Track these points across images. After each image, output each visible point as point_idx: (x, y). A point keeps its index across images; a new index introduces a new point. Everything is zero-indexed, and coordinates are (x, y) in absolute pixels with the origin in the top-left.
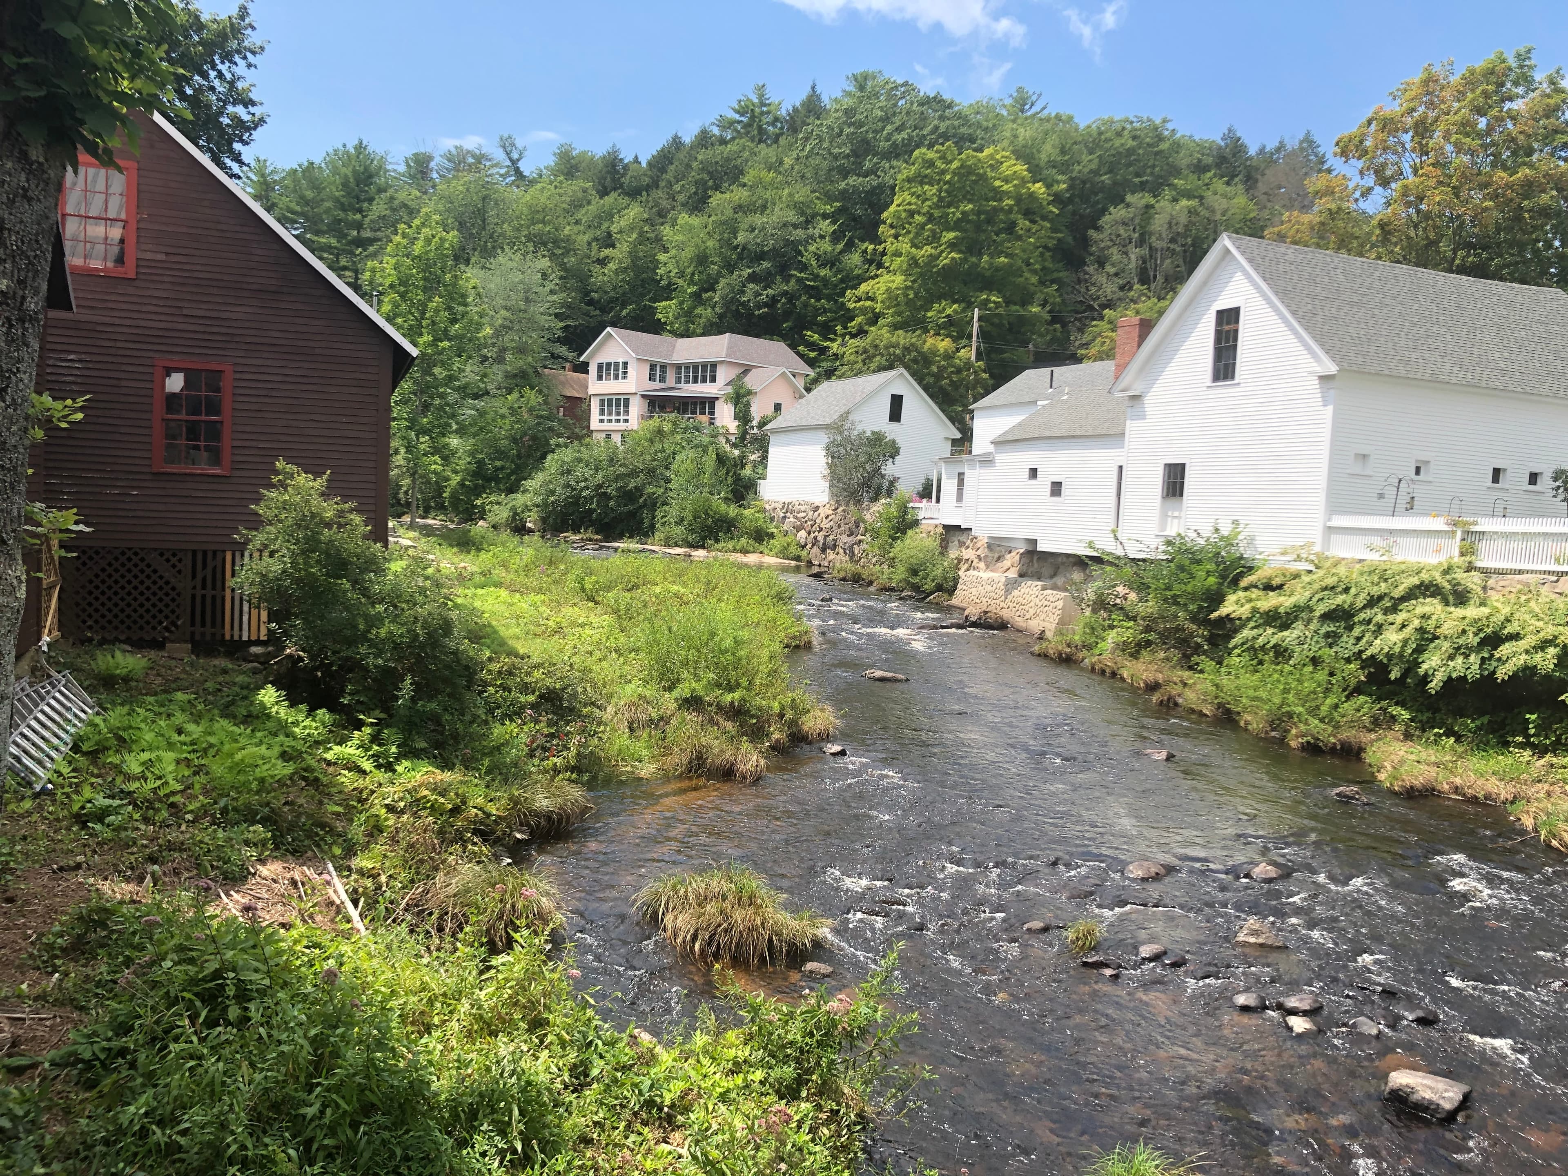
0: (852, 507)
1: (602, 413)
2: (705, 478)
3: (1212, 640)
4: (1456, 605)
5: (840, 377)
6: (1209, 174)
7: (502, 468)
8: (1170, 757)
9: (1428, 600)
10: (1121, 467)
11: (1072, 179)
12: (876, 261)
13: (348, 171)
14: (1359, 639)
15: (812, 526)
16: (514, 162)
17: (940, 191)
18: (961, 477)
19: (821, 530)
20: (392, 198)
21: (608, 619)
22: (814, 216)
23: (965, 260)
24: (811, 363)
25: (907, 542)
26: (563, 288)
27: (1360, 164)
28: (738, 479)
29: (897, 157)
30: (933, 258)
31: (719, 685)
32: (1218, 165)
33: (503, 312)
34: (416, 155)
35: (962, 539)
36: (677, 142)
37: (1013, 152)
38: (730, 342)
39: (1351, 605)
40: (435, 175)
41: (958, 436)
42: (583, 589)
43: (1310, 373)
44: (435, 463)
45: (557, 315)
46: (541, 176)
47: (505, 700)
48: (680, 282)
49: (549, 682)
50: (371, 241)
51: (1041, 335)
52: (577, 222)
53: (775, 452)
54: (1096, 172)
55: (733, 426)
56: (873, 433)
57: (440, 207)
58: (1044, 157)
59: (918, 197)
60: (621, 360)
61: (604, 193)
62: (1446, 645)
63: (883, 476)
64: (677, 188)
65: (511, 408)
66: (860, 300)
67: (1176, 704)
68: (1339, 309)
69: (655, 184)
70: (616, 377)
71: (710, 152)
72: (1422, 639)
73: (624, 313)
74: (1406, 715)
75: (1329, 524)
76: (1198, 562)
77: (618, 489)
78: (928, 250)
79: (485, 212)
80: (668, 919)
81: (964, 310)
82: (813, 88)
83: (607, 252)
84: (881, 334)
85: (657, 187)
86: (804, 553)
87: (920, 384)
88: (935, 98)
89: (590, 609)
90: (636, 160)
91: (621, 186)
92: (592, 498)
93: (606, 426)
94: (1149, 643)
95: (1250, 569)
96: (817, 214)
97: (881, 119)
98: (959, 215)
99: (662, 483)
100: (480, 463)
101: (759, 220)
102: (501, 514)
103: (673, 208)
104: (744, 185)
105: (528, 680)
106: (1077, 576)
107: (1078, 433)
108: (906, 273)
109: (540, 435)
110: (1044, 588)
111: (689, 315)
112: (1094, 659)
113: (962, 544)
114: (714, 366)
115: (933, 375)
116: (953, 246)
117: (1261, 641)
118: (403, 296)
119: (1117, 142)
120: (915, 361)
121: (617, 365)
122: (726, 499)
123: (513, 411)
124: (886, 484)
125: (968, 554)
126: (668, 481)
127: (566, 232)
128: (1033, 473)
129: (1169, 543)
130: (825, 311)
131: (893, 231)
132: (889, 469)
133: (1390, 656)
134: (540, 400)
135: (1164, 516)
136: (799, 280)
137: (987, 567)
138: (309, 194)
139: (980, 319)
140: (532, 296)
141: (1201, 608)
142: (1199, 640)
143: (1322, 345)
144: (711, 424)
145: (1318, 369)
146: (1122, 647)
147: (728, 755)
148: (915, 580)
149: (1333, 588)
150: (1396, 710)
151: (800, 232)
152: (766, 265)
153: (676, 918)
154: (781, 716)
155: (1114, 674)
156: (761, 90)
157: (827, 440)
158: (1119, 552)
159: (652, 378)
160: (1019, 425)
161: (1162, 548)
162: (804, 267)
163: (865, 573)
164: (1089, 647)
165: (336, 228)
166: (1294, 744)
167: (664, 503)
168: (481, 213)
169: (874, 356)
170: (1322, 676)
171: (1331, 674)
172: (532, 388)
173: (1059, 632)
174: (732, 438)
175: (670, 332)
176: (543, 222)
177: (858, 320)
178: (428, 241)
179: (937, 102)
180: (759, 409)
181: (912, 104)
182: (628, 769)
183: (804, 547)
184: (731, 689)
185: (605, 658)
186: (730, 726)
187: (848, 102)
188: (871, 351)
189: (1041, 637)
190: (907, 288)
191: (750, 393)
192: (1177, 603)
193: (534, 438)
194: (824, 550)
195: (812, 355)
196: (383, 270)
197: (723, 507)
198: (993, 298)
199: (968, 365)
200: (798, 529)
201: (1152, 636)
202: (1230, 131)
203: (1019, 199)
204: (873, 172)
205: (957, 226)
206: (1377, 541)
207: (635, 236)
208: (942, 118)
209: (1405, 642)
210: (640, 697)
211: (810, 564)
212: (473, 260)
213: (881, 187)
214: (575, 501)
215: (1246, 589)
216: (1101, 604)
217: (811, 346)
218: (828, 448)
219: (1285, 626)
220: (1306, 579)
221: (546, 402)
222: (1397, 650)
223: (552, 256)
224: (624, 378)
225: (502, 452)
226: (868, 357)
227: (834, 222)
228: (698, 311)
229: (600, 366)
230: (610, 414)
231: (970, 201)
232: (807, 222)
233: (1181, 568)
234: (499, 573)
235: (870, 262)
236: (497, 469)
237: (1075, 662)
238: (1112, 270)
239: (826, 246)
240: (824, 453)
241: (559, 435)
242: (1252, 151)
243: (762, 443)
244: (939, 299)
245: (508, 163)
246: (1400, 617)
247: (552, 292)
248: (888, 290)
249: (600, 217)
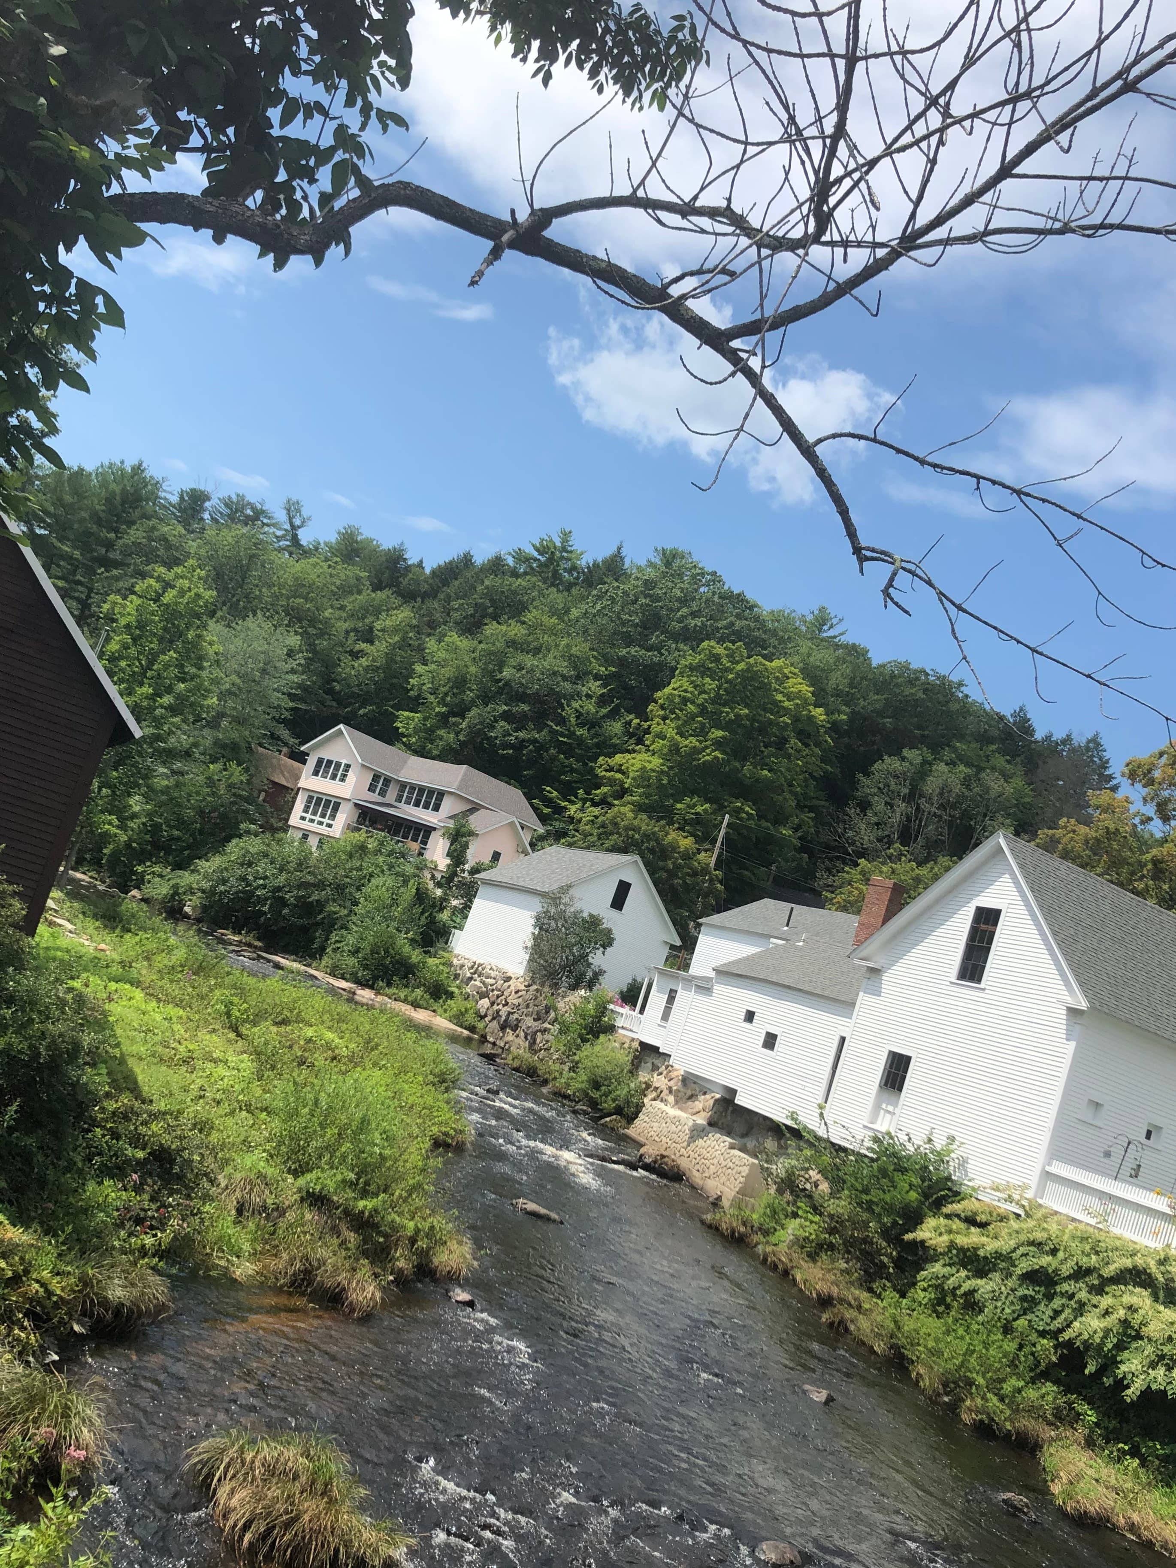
0: (546, 989)
1: (306, 810)
2: (397, 912)
3: (899, 1263)
4: (1165, 1304)
5: (570, 845)
6: (994, 747)
7: (178, 839)
8: (830, 1400)
9: (1138, 1290)
10: (843, 1039)
11: (853, 712)
12: (638, 737)
13: (117, 489)
14: (1057, 1313)
15: (497, 997)
16: (294, 527)
17: (719, 687)
18: (672, 996)
19: (506, 1004)
20: (154, 528)
21: (247, 1064)
22: (587, 673)
23: (729, 761)
24: (543, 819)
25: (597, 1048)
26: (306, 669)
27: (1145, 791)
28: (432, 921)
29: (685, 640)
30: (696, 751)
31: (353, 1185)
32: (1002, 741)
33: (234, 677)
34: (193, 490)
35: (656, 1062)
36: (467, 560)
37: (801, 671)
38: (465, 774)
39: (1056, 1271)
40: (206, 516)
41: (678, 943)
42: (228, 1014)
43: (1060, 1001)
44: (110, 823)
45: (290, 695)
46: (317, 549)
47: (110, 1148)
48: (431, 698)
49: (166, 1139)
50: (117, 564)
51: (786, 861)
52: (342, 608)
53: (478, 904)
54: (881, 713)
55: (443, 863)
56: (591, 915)
57: (203, 552)
58: (832, 683)
59: (695, 687)
60: (344, 762)
61: (377, 587)
62: (1149, 1349)
63: (589, 965)
64: (455, 604)
65: (209, 778)
66: (611, 769)
67: (847, 1330)
68: (1100, 942)
69: (432, 594)
70: (334, 777)
71: (498, 581)
72: (1125, 1334)
73: (361, 712)
74: (1092, 1417)
75: (1048, 1168)
76: (903, 1170)
77: (298, 898)
78: (693, 741)
79: (248, 569)
80: (222, 1494)
81: (714, 813)
82: (619, 549)
83: (363, 645)
84: (624, 810)
85: (435, 597)
86: (480, 1025)
87: (651, 875)
88: (739, 595)
89: (229, 1041)
90: (420, 565)
91: (398, 585)
92: (266, 899)
93: (306, 825)
94: (831, 1247)
95: (957, 1194)
96: (590, 673)
97: (679, 600)
98: (732, 716)
99: (348, 903)
100: (157, 828)
101: (529, 661)
102: (159, 889)
103: (445, 623)
104: (524, 623)
105: (143, 1130)
106: (770, 1144)
107: (807, 988)
108: (666, 758)
109: (231, 815)
110: (732, 1147)
111: (429, 734)
112: (769, 1249)
113: (655, 1068)
114: (441, 794)
115: (668, 871)
116: (718, 744)
117: (951, 1282)
118: (135, 639)
119: (908, 691)
120: (652, 851)
121: (338, 765)
122: (412, 941)
123: (211, 782)
124: (589, 974)
125: (659, 1081)
126: (356, 903)
127: (327, 614)
128: (750, 1016)
129: (876, 1140)
130: (572, 770)
131: (662, 713)
132: (597, 959)
133: (1087, 1345)
134: (244, 778)
135: (877, 1108)
136: (553, 732)
137: (677, 1102)
138: (68, 499)
139: (729, 825)
140: (271, 670)
141: (895, 1223)
142: (885, 1259)
143: (1077, 976)
144: (421, 854)
145: (1069, 999)
146: (800, 1243)
147: (342, 1278)
148: (596, 1095)
149: (1040, 1244)
150: (1083, 1407)
151: (567, 685)
152: (525, 707)
153: (232, 1492)
154: (413, 1240)
155: (786, 1273)
156: (566, 536)
157: (540, 909)
158: (822, 1132)
159: (372, 789)
160: (747, 959)
161: (868, 1143)
162: (562, 721)
163: (542, 1069)
164: (766, 1233)
165: (84, 541)
166: (966, 1417)
167: (344, 927)
168: (243, 571)
169: (612, 834)
170: (1010, 1346)
171: (1021, 1347)
172: (239, 765)
173: (738, 1204)
174: (438, 876)
175: (404, 744)
176: (306, 599)
177: (604, 789)
178: (182, 593)
179: (739, 600)
180: (476, 853)
181: (714, 593)
182: (222, 1263)
183: (482, 1017)
184: (365, 1194)
185: (232, 1113)
186: (352, 1237)
187: (650, 573)
188: (610, 827)
189: (716, 1204)
190: (662, 772)
191: (471, 834)
192: (870, 1210)
193: (223, 816)
194: (503, 1028)
195: (546, 811)
196: (124, 607)
197: (407, 949)
198: (747, 809)
199: (705, 870)
200: (483, 995)
201: (836, 1240)
202: (1021, 710)
203: (796, 719)
204: (658, 648)
205: (727, 726)
206: (1094, 1203)
207: (397, 638)
208: (739, 617)
209: (1107, 1332)
210: (260, 1175)
211: (483, 1039)
212: (219, 614)
213: (661, 666)
214: (247, 897)
215: (948, 1216)
216: (788, 1184)
217: (548, 802)
218: (538, 919)
219: (981, 1273)
220: (1014, 1224)
221: (249, 782)
222: (1098, 1341)
223: (305, 634)
224: (342, 780)
225: (184, 822)
226: (605, 833)
227: (604, 686)
228: (441, 732)
229: (320, 761)
230: (314, 813)
231: (747, 706)
232: (578, 677)
233: (883, 1172)
234: (141, 968)
235: (631, 735)
236: (172, 839)
237: (748, 1245)
238: (875, 819)
239: (590, 707)
240: (532, 921)
241: (253, 822)
242: (1039, 735)
243: (469, 892)
244: (693, 793)
245: (287, 526)
246: (1106, 1301)
247: (293, 671)
248: (643, 769)
249: (367, 610)
